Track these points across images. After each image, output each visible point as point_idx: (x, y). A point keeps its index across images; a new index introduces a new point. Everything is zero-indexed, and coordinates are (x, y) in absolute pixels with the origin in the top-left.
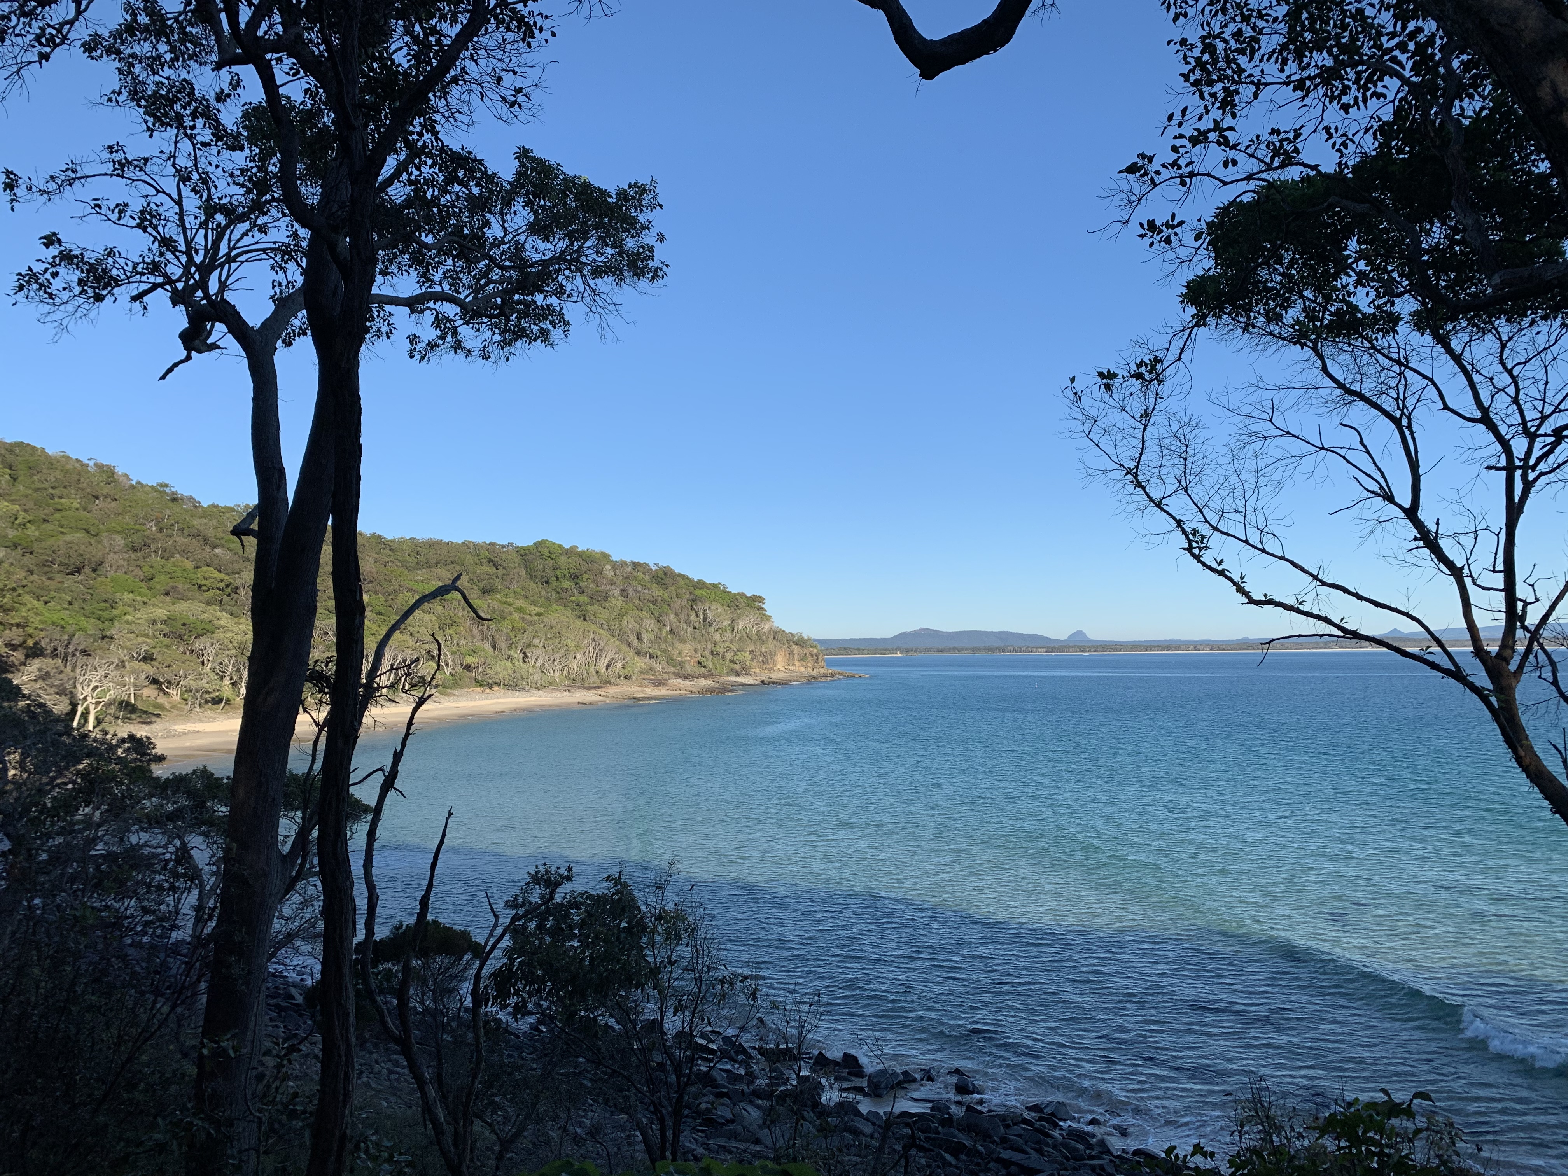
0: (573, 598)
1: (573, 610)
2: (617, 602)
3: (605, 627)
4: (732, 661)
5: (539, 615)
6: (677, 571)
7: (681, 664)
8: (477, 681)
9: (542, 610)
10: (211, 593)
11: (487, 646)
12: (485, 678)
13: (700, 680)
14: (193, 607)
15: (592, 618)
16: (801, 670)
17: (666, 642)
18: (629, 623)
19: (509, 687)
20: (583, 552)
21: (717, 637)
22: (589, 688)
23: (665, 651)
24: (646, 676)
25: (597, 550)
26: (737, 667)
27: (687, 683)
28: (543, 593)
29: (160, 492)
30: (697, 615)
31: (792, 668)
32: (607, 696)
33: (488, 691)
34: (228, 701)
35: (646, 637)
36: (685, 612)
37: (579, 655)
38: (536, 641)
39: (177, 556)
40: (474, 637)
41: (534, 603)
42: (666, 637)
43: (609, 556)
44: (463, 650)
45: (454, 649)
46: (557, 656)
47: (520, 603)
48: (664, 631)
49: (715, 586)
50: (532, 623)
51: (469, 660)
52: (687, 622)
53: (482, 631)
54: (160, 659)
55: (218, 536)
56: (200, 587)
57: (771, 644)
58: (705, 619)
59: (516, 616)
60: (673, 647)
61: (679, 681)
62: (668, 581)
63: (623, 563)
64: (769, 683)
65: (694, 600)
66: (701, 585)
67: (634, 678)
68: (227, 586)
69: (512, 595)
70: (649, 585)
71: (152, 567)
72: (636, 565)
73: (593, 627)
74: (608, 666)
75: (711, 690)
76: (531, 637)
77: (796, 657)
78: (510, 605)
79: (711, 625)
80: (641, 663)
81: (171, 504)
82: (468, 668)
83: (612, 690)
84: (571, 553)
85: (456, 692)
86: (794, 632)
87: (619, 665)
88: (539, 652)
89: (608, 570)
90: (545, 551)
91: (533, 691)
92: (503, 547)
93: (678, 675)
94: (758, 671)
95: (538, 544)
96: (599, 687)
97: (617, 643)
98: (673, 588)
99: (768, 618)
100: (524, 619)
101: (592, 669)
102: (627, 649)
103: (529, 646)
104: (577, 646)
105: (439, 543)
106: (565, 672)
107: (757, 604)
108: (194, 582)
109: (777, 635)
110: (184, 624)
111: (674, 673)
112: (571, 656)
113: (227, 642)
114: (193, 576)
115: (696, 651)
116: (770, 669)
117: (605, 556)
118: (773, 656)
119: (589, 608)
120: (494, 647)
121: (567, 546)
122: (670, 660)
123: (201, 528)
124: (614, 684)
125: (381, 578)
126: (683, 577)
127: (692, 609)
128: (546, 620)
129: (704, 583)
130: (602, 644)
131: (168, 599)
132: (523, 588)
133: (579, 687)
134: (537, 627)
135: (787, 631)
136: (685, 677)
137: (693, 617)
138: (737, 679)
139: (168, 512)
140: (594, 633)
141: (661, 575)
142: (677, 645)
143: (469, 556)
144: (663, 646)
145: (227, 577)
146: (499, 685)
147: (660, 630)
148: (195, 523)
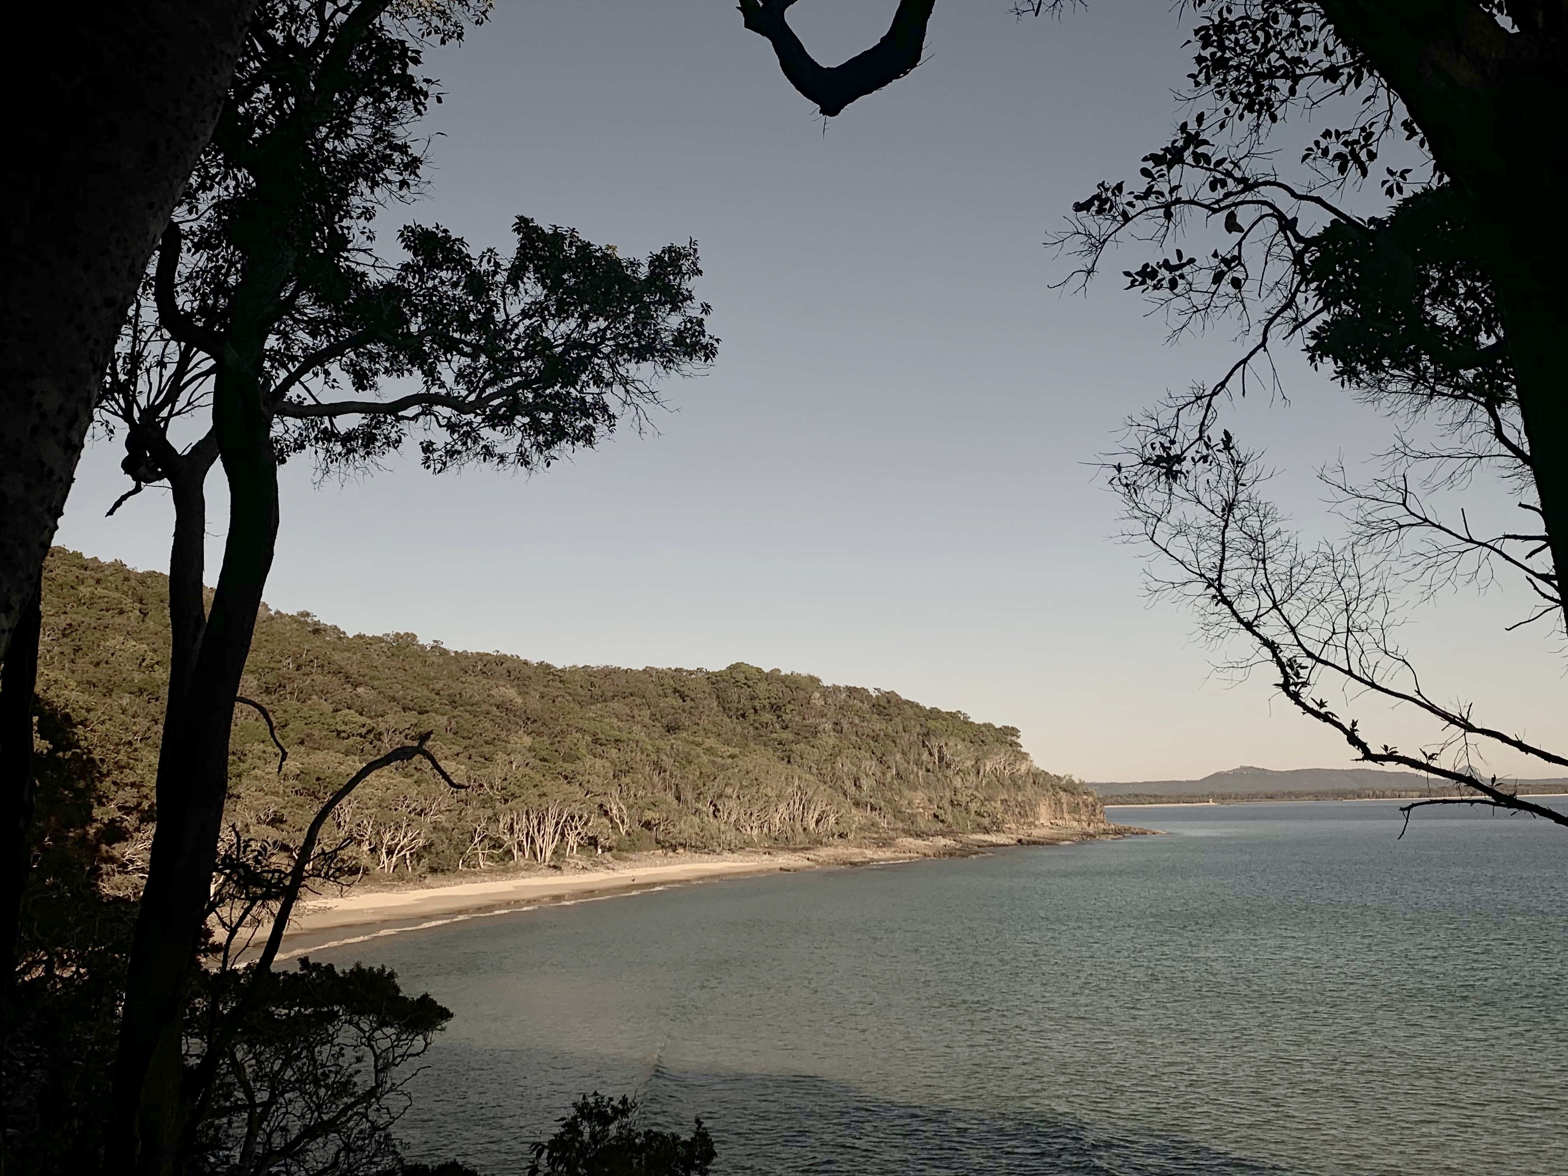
0: (774, 735)
1: (775, 750)
2: (830, 740)
3: (814, 770)
4: (978, 814)
5: (732, 757)
6: (904, 697)
7: (912, 819)
8: (658, 842)
9: (736, 751)
10: (351, 741)
11: (670, 797)
12: (668, 837)
13: (936, 839)
14: (329, 758)
15: (798, 759)
16: (1071, 824)
17: (891, 789)
18: (844, 766)
19: (695, 848)
20: (786, 676)
21: (958, 782)
22: (795, 850)
23: (889, 801)
24: (867, 834)
25: (804, 673)
26: (986, 822)
27: (919, 842)
28: (739, 729)
29: (300, 622)
30: (931, 754)
31: (1060, 822)
32: (815, 861)
33: (671, 854)
34: (366, 871)
35: (865, 783)
36: (914, 750)
37: (782, 808)
38: (729, 791)
39: (314, 697)
40: (654, 786)
41: (727, 743)
42: (891, 783)
43: (819, 680)
44: (641, 803)
45: (631, 801)
46: (755, 809)
47: (710, 742)
48: (889, 775)
49: (953, 716)
50: (724, 768)
51: (649, 815)
52: (919, 763)
53: (664, 779)
54: (290, 820)
55: (362, 672)
56: (339, 733)
57: (1030, 791)
58: (941, 759)
59: (705, 758)
60: (900, 793)
61: (910, 840)
62: (892, 711)
63: (836, 689)
64: (1029, 843)
65: (927, 734)
66: (935, 714)
67: (851, 836)
68: (369, 732)
69: (702, 732)
70: (868, 716)
71: (285, 711)
72: (851, 691)
73: (798, 771)
74: (818, 822)
75: (951, 853)
76: (722, 785)
77: (1065, 807)
78: (699, 745)
79: (948, 766)
80: (858, 817)
81: (311, 636)
82: (647, 825)
83: (824, 853)
84: (774, 677)
85: (633, 856)
86: (1061, 775)
87: (832, 820)
88: (732, 804)
89: (817, 699)
90: (741, 677)
91: (726, 854)
92: (691, 673)
93: (908, 833)
94: (1013, 826)
95: (734, 668)
96: (807, 849)
97: (829, 790)
98: (898, 719)
99: (1025, 756)
100: (714, 763)
101: (798, 825)
102: (843, 798)
103: (720, 796)
104: (778, 796)
105: (616, 671)
106: (765, 830)
107: (1009, 738)
108: (333, 728)
109: (1039, 778)
110: (318, 779)
111: (903, 830)
112: (773, 809)
113: (365, 798)
114: (331, 721)
115: (930, 801)
116: (1030, 824)
117: (814, 681)
118: (1033, 806)
119: (794, 747)
120: (678, 798)
121: (767, 670)
122: (898, 813)
123: (343, 664)
124: (826, 845)
125: (547, 716)
126: (912, 704)
127: (924, 745)
128: (740, 763)
129: (939, 712)
130: (810, 793)
131: (303, 748)
132: (715, 724)
133: (782, 849)
134: (729, 773)
135: (1052, 773)
136: (918, 835)
137: (925, 756)
138: (986, 837)
139: (307, 647)
140: (800, 778)
141: (883, 702)
142: (906, 792)
143: (651, 686)
144: (888, 794)
145: (369, 721)
146: (684, 846)
147: (884, 774)
148: (336, 657)
